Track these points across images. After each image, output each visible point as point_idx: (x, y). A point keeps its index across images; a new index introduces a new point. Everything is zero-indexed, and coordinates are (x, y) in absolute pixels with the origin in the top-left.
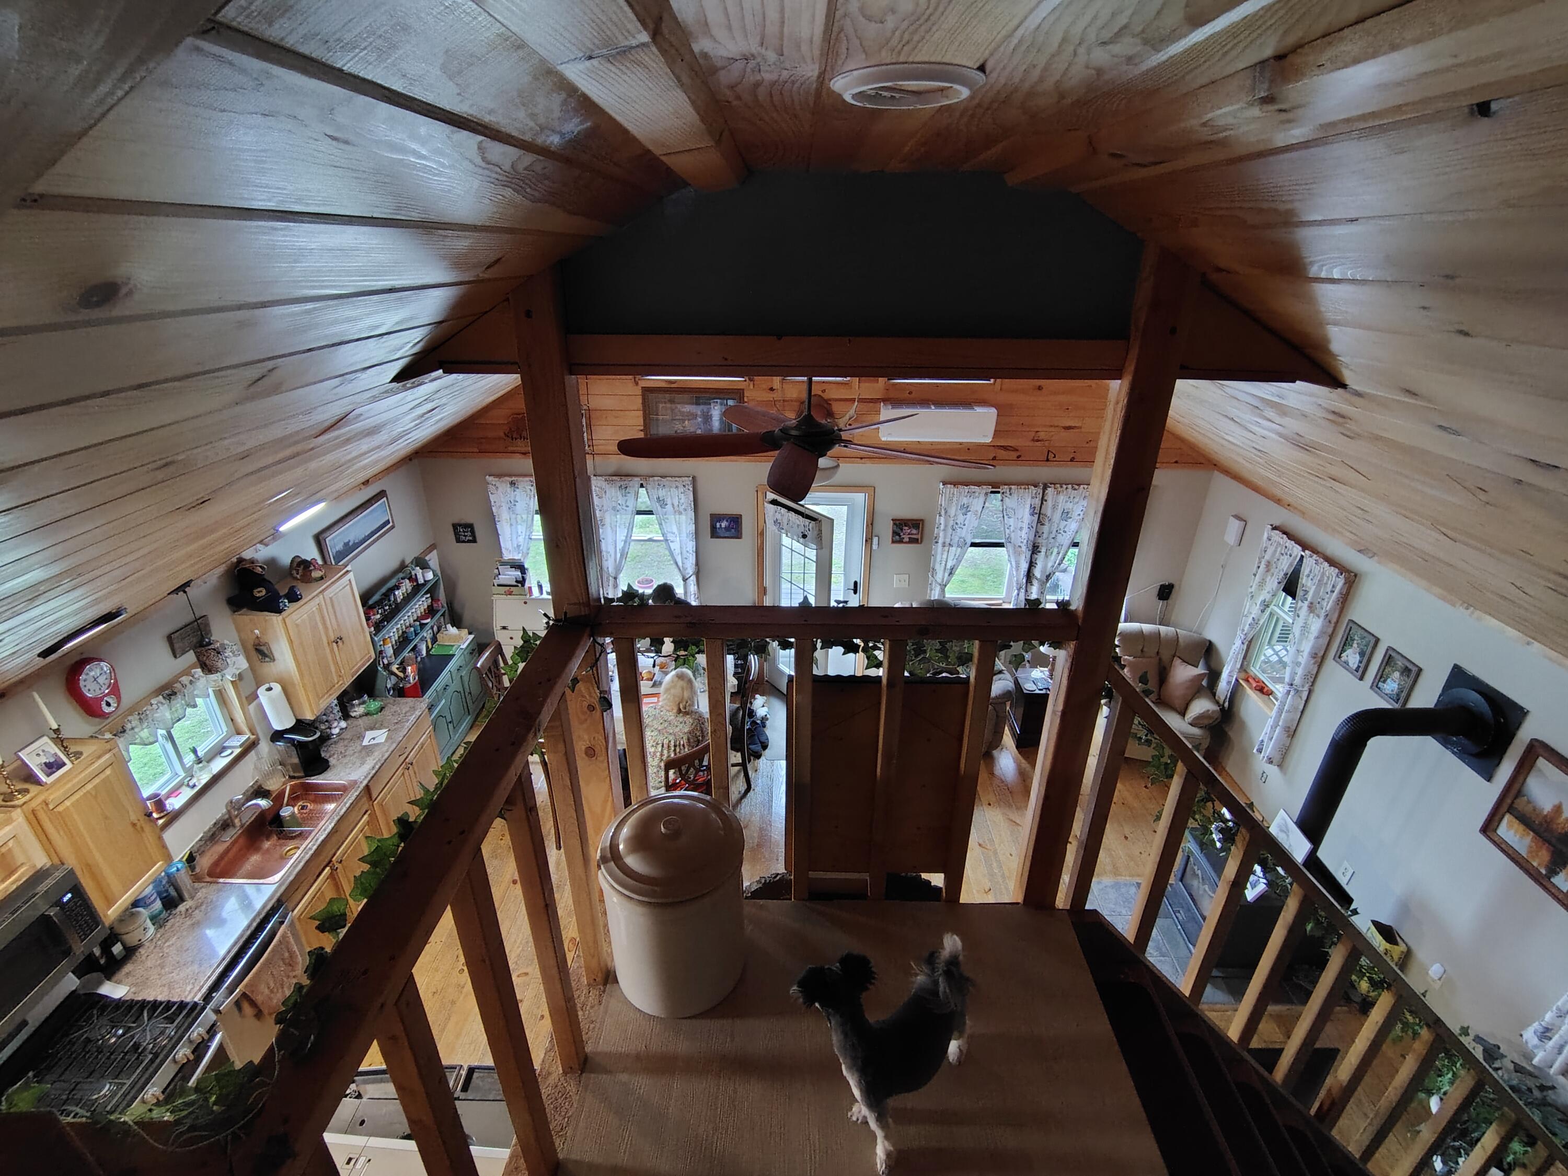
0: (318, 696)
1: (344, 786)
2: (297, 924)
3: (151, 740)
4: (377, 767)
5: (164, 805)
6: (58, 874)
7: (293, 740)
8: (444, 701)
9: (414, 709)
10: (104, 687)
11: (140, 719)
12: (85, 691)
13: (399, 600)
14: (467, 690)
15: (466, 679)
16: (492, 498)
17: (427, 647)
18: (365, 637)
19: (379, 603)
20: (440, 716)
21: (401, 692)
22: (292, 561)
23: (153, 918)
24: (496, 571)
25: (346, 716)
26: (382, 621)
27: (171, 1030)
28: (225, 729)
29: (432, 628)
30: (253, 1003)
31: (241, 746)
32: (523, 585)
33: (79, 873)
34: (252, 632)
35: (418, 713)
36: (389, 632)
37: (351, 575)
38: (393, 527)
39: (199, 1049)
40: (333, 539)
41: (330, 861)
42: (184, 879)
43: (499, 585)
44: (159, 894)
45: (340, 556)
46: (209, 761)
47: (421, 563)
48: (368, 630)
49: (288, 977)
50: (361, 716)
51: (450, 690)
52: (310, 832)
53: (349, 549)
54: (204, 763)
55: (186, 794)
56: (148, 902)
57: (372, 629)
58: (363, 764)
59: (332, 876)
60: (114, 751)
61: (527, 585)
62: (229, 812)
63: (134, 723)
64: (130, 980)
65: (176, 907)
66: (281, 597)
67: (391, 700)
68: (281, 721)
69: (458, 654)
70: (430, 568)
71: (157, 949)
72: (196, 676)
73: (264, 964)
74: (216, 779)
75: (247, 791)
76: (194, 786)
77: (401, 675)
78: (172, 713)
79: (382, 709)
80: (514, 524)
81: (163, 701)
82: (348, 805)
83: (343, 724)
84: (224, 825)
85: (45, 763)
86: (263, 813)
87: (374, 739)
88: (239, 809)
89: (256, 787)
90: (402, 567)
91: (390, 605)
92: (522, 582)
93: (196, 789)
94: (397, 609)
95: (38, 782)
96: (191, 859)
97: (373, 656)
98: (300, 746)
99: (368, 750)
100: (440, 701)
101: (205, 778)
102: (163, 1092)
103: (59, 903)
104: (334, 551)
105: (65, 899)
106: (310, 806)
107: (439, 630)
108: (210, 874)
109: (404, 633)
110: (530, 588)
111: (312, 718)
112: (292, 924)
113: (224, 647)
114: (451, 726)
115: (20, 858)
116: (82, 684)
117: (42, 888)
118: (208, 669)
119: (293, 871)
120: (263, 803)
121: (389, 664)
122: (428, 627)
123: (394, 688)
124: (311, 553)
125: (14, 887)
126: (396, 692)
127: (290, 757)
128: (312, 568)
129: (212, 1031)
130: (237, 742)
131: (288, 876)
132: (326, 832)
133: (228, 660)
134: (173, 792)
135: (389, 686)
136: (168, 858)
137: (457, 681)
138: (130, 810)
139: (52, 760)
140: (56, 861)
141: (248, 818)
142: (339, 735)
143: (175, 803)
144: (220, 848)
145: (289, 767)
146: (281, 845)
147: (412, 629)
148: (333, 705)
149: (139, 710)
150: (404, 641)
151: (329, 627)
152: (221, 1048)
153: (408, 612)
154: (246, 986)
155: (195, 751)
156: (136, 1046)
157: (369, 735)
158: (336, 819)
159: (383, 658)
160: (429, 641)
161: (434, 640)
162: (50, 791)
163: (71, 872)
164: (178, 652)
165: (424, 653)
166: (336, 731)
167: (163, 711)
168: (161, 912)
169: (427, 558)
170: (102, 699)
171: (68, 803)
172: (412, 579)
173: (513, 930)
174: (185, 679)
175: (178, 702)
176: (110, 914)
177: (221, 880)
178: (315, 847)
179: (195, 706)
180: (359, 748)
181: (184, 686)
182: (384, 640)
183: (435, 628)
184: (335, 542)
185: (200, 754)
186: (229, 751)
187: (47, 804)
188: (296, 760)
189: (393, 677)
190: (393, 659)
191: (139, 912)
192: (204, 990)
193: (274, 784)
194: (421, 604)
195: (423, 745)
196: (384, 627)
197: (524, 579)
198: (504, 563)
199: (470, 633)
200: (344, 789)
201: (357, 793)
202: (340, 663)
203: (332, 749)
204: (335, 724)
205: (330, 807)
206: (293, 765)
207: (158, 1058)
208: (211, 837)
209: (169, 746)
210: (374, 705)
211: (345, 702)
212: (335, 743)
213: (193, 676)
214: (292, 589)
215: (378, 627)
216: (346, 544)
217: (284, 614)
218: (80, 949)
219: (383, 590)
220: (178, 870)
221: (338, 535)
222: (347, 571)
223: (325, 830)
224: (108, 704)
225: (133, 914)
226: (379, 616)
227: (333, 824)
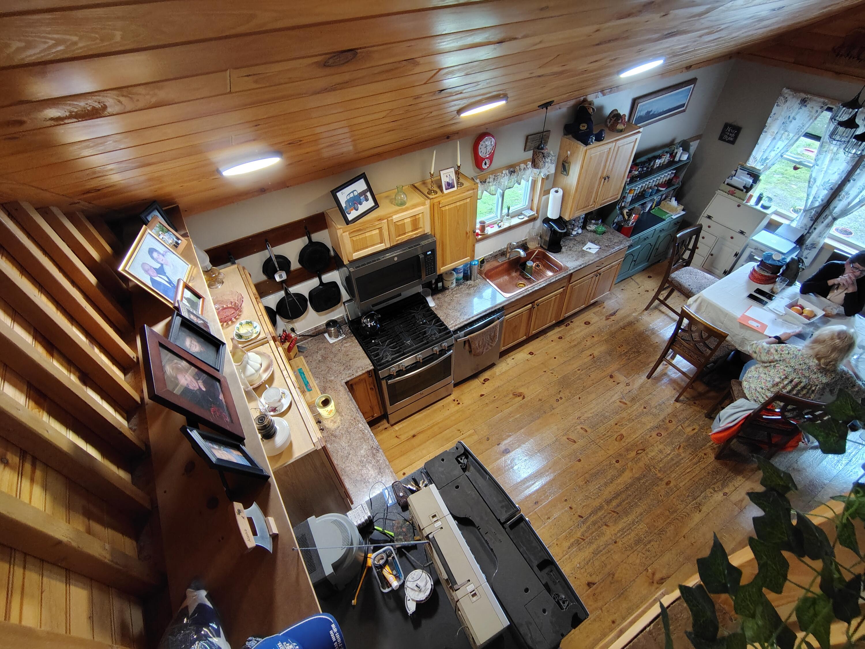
0: (577, 208)
1: (561, 267)
2: (504, 323)
3: (494, 193)
4: (582, 266)
5: (484, 230)
6: (430, 240)
7: (553, 227)
8: (639, 246)
9: (621, 242)
10: (488, 153)
11: (494, 179)
12: (480, 151)
13: (655, 167)
14: (657, 246)
15: (660, 240)
16: (775, 109)
17: (651, 206)
18: (622, 183)
19: (643, 164)
20: (631, 254)
21: (620, 228)
22: (612, 112)
23: (457, 280)
24: (734, 172)
25: (584, 227)
26: (637, 177)
27: (438, 335)
28: (527, 204)
29: (662, 195)
30: (470, 346)
31: (529, 217)
32: (747, 192)
33: (438, 244)
34: (567, 152)
35: (622, 246)
36: (636, 186)
37: (640, 135)
38: (684, 111)
39: (443, 352)
40: (644, 105)
41: (534, 302)
42: (475, 269)
43: (728, 184)
44: (464, 270)
45: (641, 119)
46: (511, 217)
47: (685, 146)
48: (626, 179)
49: (488, 344)
50: (591, 231)
51: (647, 241)
52: (534, 281)
53: (649, 116)
54: (509, 217)
55: (496, 229)
56: (459, 271)
57: (629, 180)
58: (576, 260)
59: (530, 309)
60: (475, 190)
61: (750, 193)
62: (507, 248)
63: (491, 180)
64: (438, 302)
65: (467, 280)
66: (592, 134)
67: (612, 230)
68: (552, 213)
69: (668, 220)
70: (688, 152)
71: (452, 295)
72: (528, 167)
73: (482, 333)
74: (510, 228)
75: (520, 242)
76: (500, 227)
77: (626, 217)
78: (508, 183)
79: (604, 233)
80: (777, 138)
81: (508, 174)
82: (557, 279)
83: (580, 231)
84: (503, 253)
85: (448, 182)
86: (520, 258)
87: (590, 248)
88: (512, 249)
89: (524, 242)
90: (671, 144)
91: (648, 168)
92: (748, 189)
93: (501, 229)
94: (651, 172)
95: (442, 191)
96: (482, 262)
97: (619, 198)
98: (554, 232)
99: (584, 253)
100: (637, 245)
101: (506, 225)
102: (423, 359)
103: (425, 254)
104: (639, 115)
105: (428, 253)
106: (541, 267)
107: (665, 199)
108: (486, 274)
109: (644, 190)
110: (751, 196)
111: (567, 220)
112: (502, 322)
113: (549, 155)
114: (633, 263)
115: (421, 225)
116: (480, 146)
117: (423, 243)
118: (535, 165)
119: (516, 297)
120: (522, 253)
121: (624, 207)
122: (661, 193)
123: (618, 223)
124: (624, 110)
125: (415, 236)
126: (617, 226)
127: (546, 235)
128: (620, 121)
129: (450, 348)
130: (530, 213)
131: (512, 298)
132: (540, 287)
133: (547, 164)
134: (491, 225)
135: (616, 221)
136: (473, 257)
137: (656, 236)
138: (468, 225)
139: (451, 182)
140: (433, 234)
141: (513, 256)
142: (575, 236)
143: (489, 231)
144: (495, 264)
145: (543, 240)
146: (519, 279)
147: (651, 191)
148: (581, 217)
149: (496, 173)
150: (641, 196)
151: (607, 167)
152: (450, 356)
153: (655, 178)
154: (471, 337)
155: (509, 209)
156: (425, 333)
157: (589, 245)
158: (548, 283)
159: (623, 202)
160: (655, 203)
161: (658, 204)
162: (443, 198)
163: (435, 242)
164: (527, 147)
165: (647, 209)
166: (574, 233)
167: (505, 180)
168: (461, 279)
169: (691, 143)
170: (484, 159)
171: (447, 208)
172: (673, 155)
173: (594, 402)
174: (522, 166)
175: (514, 177)
176: (442, 269)
177: (488, 280)
178: (531, 291)
179: (519, 184)
180: (580, 249)
181: (520, 169)
182: (631, 190)
183: (664, 196)
184: (643, 108)
185: (510, 211)
186: (522, 217)
187: (439, 204)
188: (548, 239)
189: (621, 216)
190: (628, 205)
191: (454, 274)
192: (456, 327)
193: (532, 246)
194: (665, 176)
195: (612, 266)
196: (636, 181)
197: (751, 187)
198: (744, 168)
199: (683, 210)
200: (560, 268)
201: (565, 275)
202: (599, 193)
203: (567, 242)
204: (576, 229)
205: (550, 274)
206: (545, 241)
207: (429, 344)
208: (495, 256)
209: (500, 200)
210: (601, 229)
211: (589, 218)
212: (571, 240)
213: (526, 166)
214: (601, 132)
215: (633, 180)
216: (648, 112)
217: (589, 147)
218: (425, 278)
219: (650, 156)
220: (475, 265)
221: (648, 103)
222: (639, 132)
223: (540, 285)
224: (485, 164)
225: (451, 273)
226: (637, 173)
227: (545, 285)
